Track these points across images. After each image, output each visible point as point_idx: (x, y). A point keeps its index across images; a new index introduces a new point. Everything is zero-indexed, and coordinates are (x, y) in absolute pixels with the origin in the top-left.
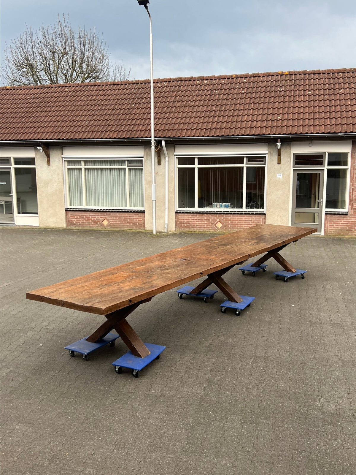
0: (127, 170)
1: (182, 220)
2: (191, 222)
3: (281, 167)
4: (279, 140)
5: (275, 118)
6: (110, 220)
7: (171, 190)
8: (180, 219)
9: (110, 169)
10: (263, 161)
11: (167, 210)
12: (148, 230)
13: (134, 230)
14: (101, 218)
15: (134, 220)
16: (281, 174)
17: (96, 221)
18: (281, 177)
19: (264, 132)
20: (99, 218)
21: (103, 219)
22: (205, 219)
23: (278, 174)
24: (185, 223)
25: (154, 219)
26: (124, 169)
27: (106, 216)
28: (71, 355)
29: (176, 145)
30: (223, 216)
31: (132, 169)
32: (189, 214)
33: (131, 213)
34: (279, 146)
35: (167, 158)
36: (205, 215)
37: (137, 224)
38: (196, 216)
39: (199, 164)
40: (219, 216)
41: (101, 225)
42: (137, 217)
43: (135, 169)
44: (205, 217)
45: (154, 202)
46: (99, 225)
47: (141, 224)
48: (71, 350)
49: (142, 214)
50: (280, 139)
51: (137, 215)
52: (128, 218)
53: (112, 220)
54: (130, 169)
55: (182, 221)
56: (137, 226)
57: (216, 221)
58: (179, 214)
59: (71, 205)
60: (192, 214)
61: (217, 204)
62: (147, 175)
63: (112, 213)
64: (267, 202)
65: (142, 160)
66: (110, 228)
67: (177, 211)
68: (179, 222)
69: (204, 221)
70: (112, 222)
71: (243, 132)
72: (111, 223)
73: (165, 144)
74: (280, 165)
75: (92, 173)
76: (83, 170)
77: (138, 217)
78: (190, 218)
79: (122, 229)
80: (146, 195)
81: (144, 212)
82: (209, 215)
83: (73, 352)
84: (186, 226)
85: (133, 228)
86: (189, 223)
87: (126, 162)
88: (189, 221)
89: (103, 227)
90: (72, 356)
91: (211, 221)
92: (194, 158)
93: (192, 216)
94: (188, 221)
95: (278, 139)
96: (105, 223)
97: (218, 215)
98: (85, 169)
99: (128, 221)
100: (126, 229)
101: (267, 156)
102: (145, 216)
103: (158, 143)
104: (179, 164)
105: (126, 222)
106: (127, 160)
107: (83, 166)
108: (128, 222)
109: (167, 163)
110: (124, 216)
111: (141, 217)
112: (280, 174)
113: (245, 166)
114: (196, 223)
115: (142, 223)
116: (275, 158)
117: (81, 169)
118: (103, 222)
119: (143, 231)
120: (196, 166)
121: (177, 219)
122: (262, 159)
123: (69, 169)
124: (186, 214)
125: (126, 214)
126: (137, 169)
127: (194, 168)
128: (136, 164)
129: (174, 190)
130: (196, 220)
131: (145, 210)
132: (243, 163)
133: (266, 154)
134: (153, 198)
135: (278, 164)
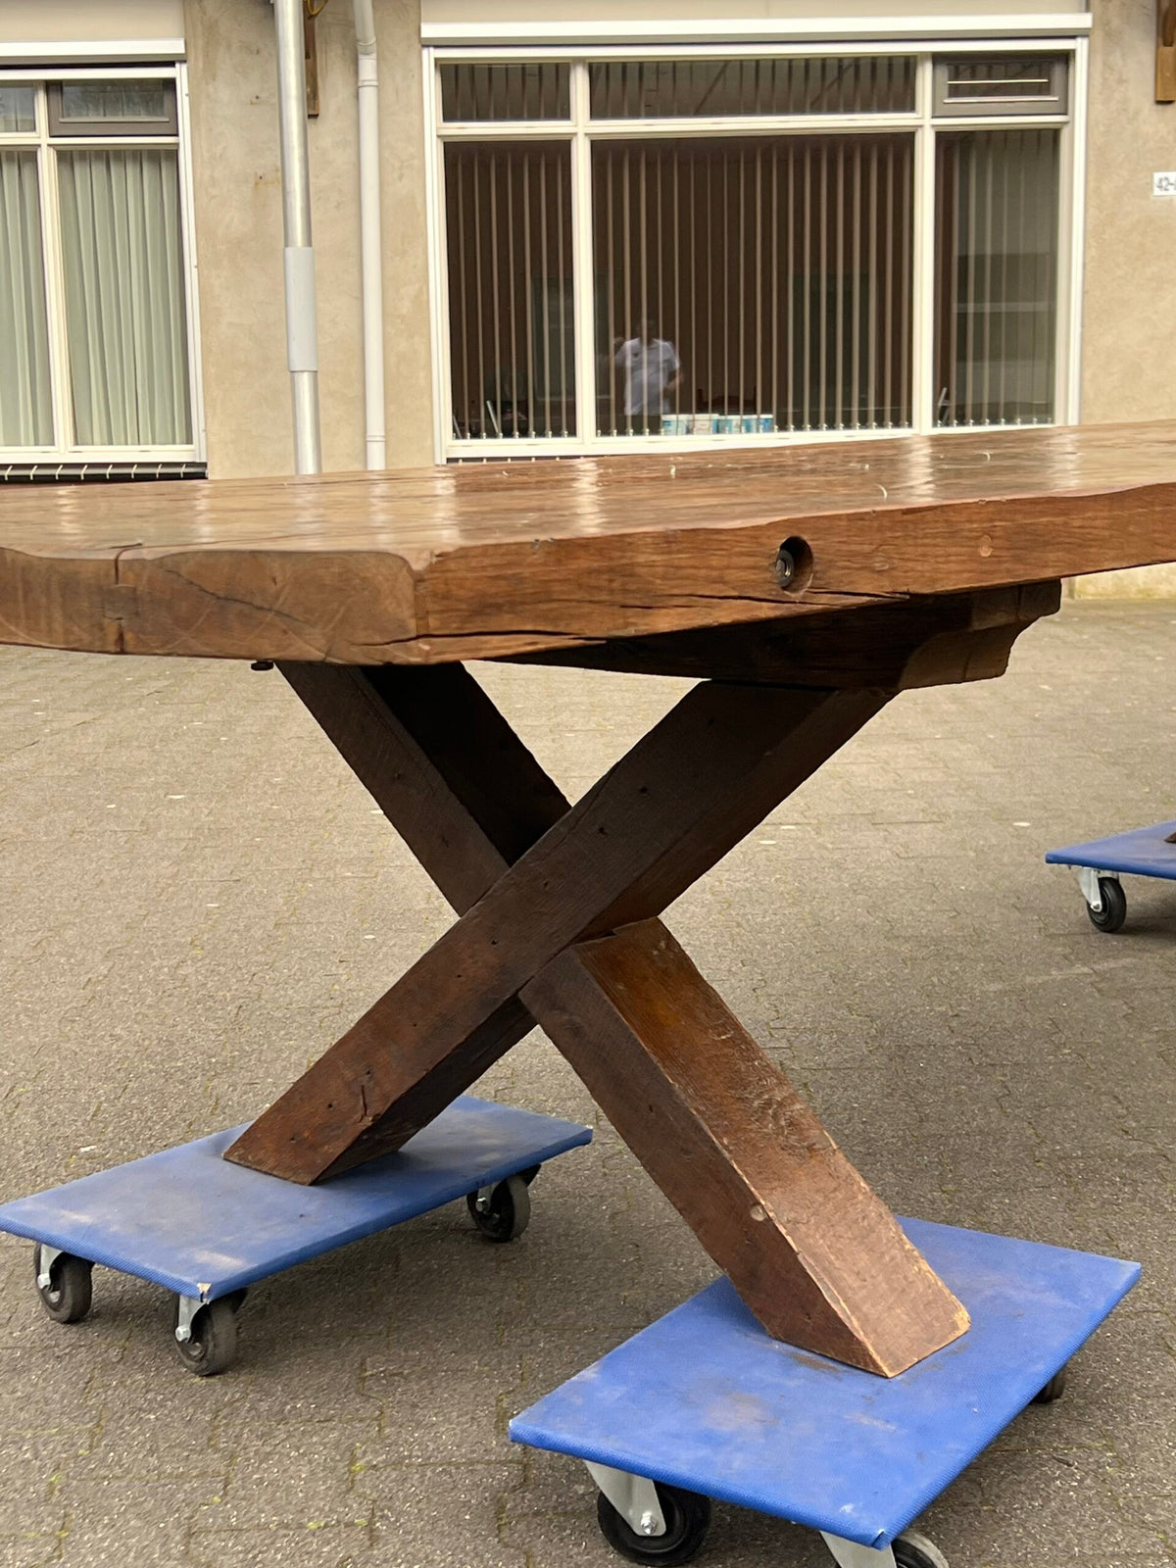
0: (47, 161)
7: (405, 307)
10: (1048, 87)
11: (376, 452)
23: (1157, 176)
26: (27, 157)
31: (87, 153)
35: (368, 67)
39: (597, 112)
43: (107, 156)
45: (305, 383)
54: (65, 157)
64: (1088, 375)
65: (170, 84)
74: (1169, 109)
87: (41, 100)
92: (560, 72)
101: (1080, 46)
104: (449, 115)
106: (50, 86)
109: (369, 97)
112: (1172, 176)
113: (923, 122)
116: (1140, 61)
120: (581, 127)
122: (1039, 73)
127: (560, 149)
128: (117, 118)
131: (204, 465)
132: (907, 103)
133: (1074, 37)
134: (301, 356)
135: (1159, 102)
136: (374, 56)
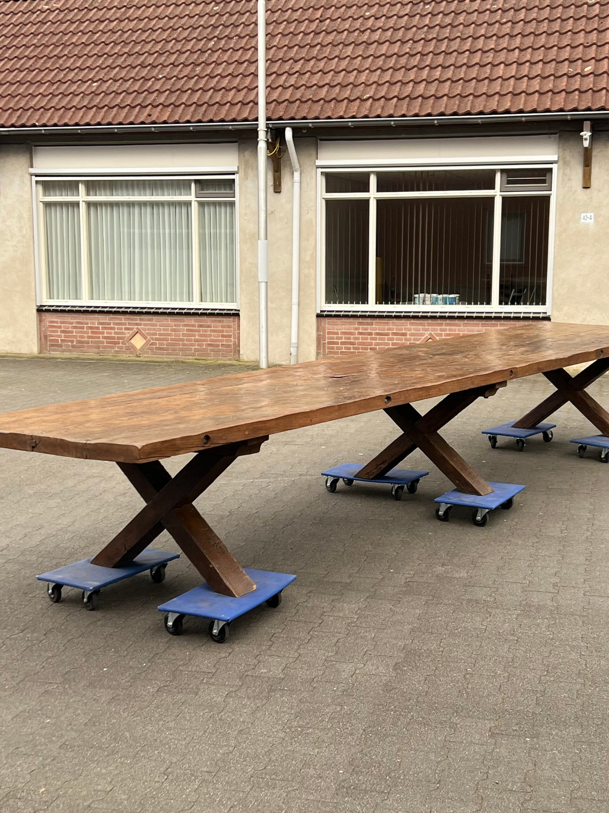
0: (195, 206)
1: (335, 336)
2: (357, 341)
3: (591, 198)
4: (587, 125)
5: (576, 70)
6: (149, 334)
7: (308, 258)
8: (329, 333)
9: (153, 204)
10: (544, 181)
11: (295, 308)
12: (246, 360)
13: (211, 360)
14: (127, 329)
15: (210, 335)
16: (592, 215)
17: (113, 338)
18: (592, 220)
19: (549, 103)
20: (121, 329)
21: (131, 332)
22: (395, 331)
23: (583, 215)
24: (342, 343)
25: (263, 330)
26: (188, 204)
27: (140, 325)
28: (52, 596)
29: (321, 140)
30: (441, 325)
31: (208, 203)
32: (351, 320)
33: (205, 318)
34: (586, 139)
35: (297, 175)
36: (395, 321)
37: (218, 346)
38: (372, 324)
39: (379, 189)
40: (429, 325)
41: (128, 348)
42: (220, 329)
43: (214, 204)
44: (393, 325)
45: (263, 286)
46: (121, 348)
47: (229, 346)
48: (53, 582)
49: (231, 319)
50: (589, 122)
51: (220, 321)
52: (196, 331)
53: (155, 334)
54: (202, 205)
55: (332, 338)
56: (220, 351)
57: (423, 338)
58: (327, 320)
59: (51, 297)
60: (360, 320)
61: (425, 297)
62: (246, 218)
63: (155, 318)
64: (554, 289)
65: (234, 180)
66: (149, 355)
67: (321, 311)
68: (327, 341)
69: (391, 336)
70: (156, 339)
71: (493, 104)
72: (152, 344)
73: (293, 137)
74: (588, 190)
75: (105, 213)
76: (83, 207)
77: (222, 326)
78: (356, 329)
79: (181, 358)
80: (241, 271)
81: (238, 315)
82: (403, 321)
83: (58, 587)
84: (343, 350)
85: (208, 355)
86: (352, 344)
87: (193, 185)
88: (352, 336)
89: (131, 353)
90: (54, 600)
91: (408, 337)
92: (367, 175)
93: (360, 324)
94: (349, 338)
95: (585, 122)
96: (138, 342)
97: (426, 322)
98: (89, 204)
99: (197, 337)
100: (190, 359)
101: (554, 166)
102: (239, 326)
103: (276, 134)
104: (328, 191)
105: (190, 340)
106: (196, 181)
107: (82, 196)
108: (196, 341)
109: (297, 186)
110: (186, 325)
111: (229, 327)
112: (589, 215)
113: (497, 194)
114: (371, 344)
115: (232, 343)
116: (577, 172)
117: (77, 204)
118: (131, 341)
119: (235, 362)
120: (373, 195)
121: (322, 333)
122: (542, 175)
123: (47, 205)
124: (344, 320)
125: (192, 321)
126: (220, 204)
127: (366, 202)
128: (217, 192)
129: (314, 257)
130: (370, 334)
131: (239, 310)
132: (492, 187)
133: (552, 163)
134: (262, 276)
135: (584, 188)
136: (299, 172)
